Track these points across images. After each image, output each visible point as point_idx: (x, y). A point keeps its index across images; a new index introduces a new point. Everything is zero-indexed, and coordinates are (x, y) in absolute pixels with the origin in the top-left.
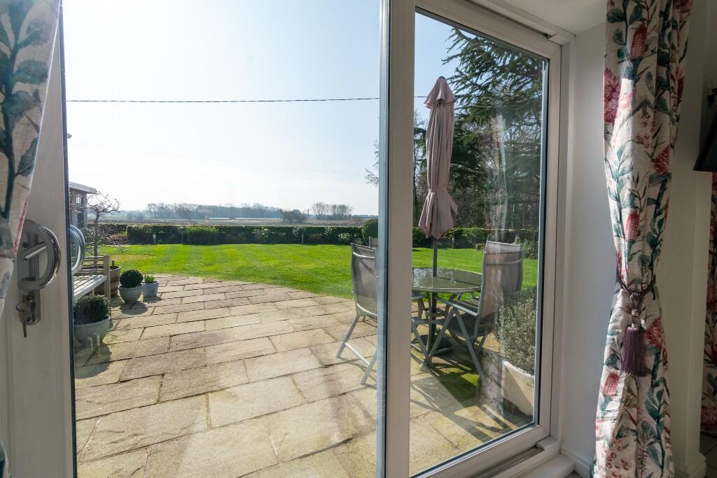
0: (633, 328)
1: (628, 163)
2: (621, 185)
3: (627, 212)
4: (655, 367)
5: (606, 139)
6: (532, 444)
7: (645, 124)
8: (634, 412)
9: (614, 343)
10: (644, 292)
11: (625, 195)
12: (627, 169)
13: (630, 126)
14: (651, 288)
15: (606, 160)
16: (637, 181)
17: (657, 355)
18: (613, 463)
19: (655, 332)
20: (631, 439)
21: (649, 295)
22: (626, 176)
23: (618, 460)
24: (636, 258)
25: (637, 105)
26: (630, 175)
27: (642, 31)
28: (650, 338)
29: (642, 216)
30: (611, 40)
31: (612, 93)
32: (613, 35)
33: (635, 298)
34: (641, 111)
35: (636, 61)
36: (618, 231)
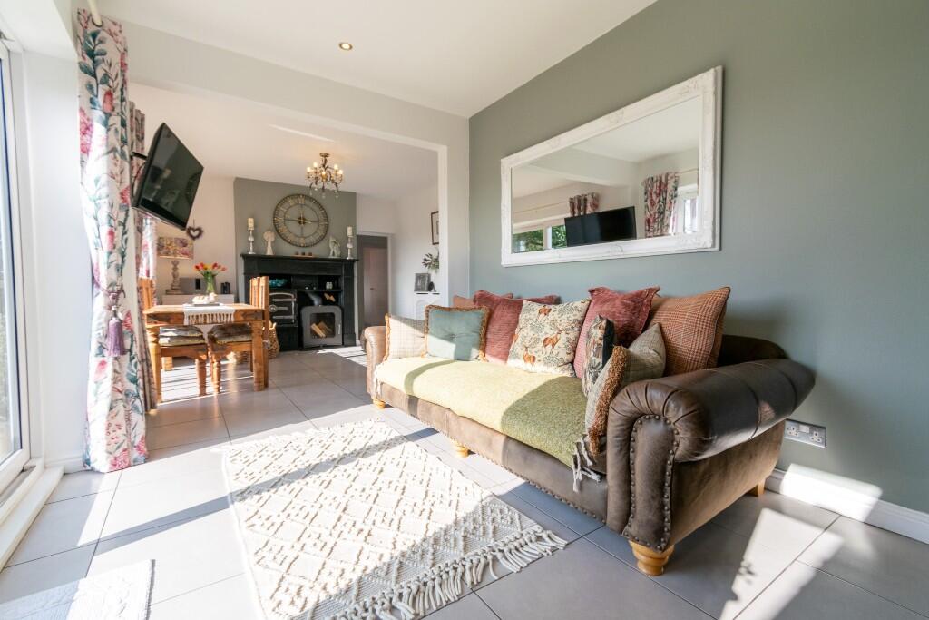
0: (115, 320)
1: (104, 191)
2: (98, 207)
3: (105, 229)
4: (132, 346)
5: (82, 166)
6: (21, 469)
7: (116, 165)
8: (119, 386)
9: (100, 337)
10: (119, 292)
11: (103, 217)
12: (104, 195)
13: (105, 163)
14: (122, 290)
15: (82, 183)
16: (112, 206)
17: (132, 336)
18: (111, 431)
19: (129, 322)
20: (120, 405)
21: (122, 294)
22: (103, 201)
23: (113, 427)
24: (113, 266)
25: (110, 149)
26: (106, 200)
27: (109, 94)
28: (126, 325)
29: (116, 233)
30: (84, 87)
31: (86, 129)
32: (85, 83)
33: (114, 298)
34: (112, 154)
35: (108, 115)
36: (96, 244)
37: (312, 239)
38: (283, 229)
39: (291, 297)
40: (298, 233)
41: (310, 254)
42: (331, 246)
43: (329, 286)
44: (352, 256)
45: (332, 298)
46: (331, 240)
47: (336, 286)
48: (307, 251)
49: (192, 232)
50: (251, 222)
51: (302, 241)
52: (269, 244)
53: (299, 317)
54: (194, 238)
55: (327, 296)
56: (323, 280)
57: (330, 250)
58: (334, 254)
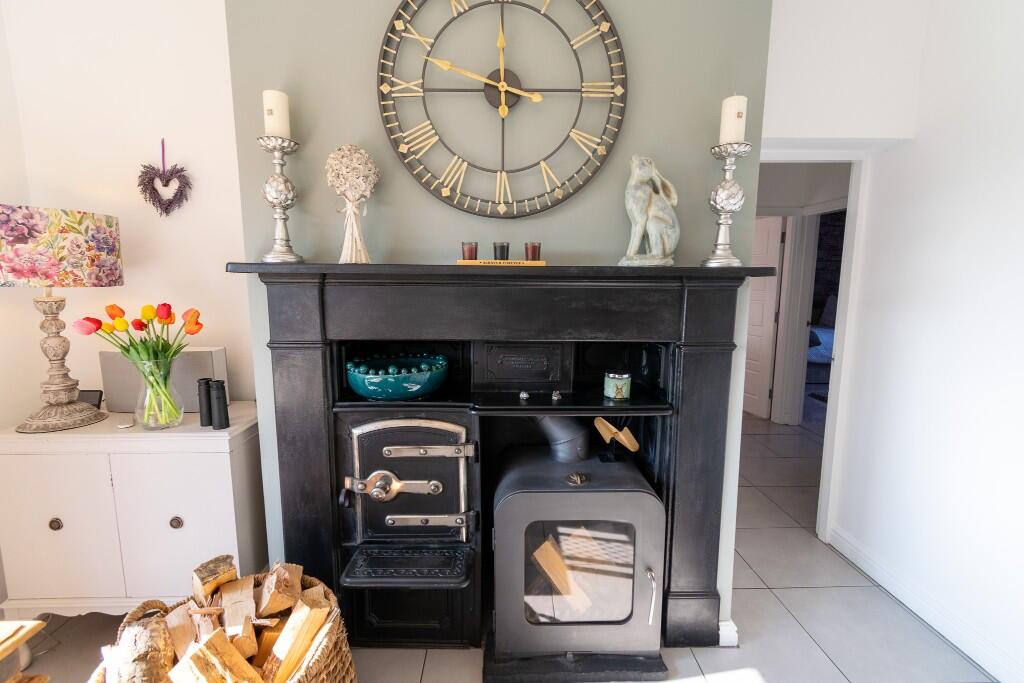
37: (548, 180)
38: (418, 134)
39: (447, 438)
40: (489, 155)
41: (535, 252)
42: (633, 207)
43: (616, 386)
44: (733, 248)
45: (626, 438)
46: (637, 174)
47: (647, 391)
48: (519, 236)
49: (158, 184)
50: (274, 102)
51: (499, 189)
52: (350, 208)
53: (484, 521)
54: (167, 207)
55: (606, 430)
56: (590, 367)
57: (627, 222)
58: (643, 249)
